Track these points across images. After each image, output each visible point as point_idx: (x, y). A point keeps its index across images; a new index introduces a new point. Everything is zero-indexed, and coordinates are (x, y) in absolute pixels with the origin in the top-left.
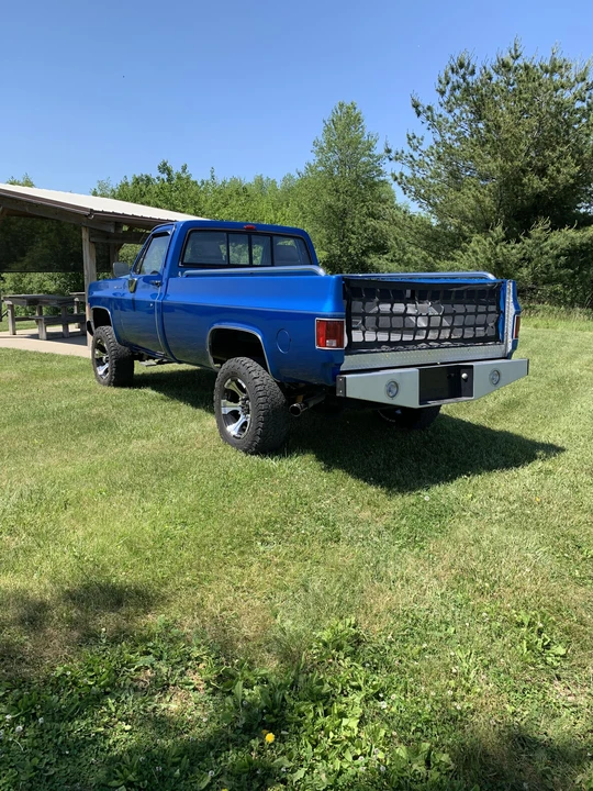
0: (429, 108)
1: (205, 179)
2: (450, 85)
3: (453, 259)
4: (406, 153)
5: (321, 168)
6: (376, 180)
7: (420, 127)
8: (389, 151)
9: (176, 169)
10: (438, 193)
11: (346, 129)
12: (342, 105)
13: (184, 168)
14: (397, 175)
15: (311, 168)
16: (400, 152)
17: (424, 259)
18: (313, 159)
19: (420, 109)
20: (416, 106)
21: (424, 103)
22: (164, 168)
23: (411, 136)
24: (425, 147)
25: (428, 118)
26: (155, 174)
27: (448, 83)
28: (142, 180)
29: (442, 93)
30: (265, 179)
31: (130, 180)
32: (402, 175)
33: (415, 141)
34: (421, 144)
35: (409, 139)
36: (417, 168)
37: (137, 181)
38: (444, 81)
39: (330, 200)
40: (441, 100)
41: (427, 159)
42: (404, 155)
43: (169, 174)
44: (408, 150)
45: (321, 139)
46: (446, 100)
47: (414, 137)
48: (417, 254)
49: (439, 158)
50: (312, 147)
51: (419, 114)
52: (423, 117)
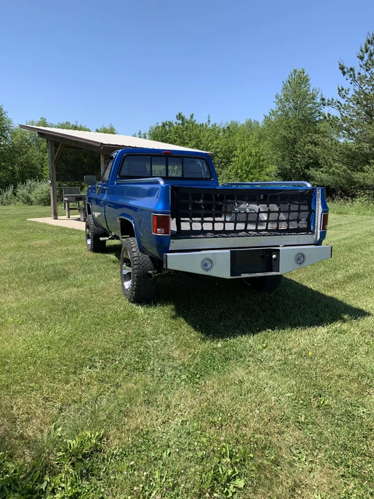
0: (351, 69)
1: (204, 123)
2: (368, 53)
3: (363, 171)
4: (335, 100)
5: (280, 112)
6: (317, 119)
7: (346, 83)
8: (323, 100)
9: (188, 117)
10: (356, 126)
11: (298, 87)
12: (295, 71)
13: (192, 116)
14: (326, 115)
15: (273, 113)
16: (331, 100)
17: (345, 171)
18: (274, 107)
19: (345, 70)
20: (342, 68)
21: (348, 66)
22: (180, 117)
23: (340, 88)
24: (349, 96)
25: (351, 76)
26: (174, 120)
27: (367, 51)
28: (167, 125)
29: (362, 58)
30: (253, 121)
31: (160, 124)
32: (329, 115)
33: (343, 92)
34: (347, 94)
35: (339, 91)
36: (342, 110)
37: (164, 125)
38: (364, 50)
39: (284, 133)
40: (361, 63)
41: (351, 104)
42: (334, 102)
43: (182, 121)
44: (337, 98)
45: (280, 94)
46: (364, 63)
47: (343, 89)
48: (340, 168)
49: (358, 103)
50: (275, 99)
51: (344, 73)
52: (347, 76)
